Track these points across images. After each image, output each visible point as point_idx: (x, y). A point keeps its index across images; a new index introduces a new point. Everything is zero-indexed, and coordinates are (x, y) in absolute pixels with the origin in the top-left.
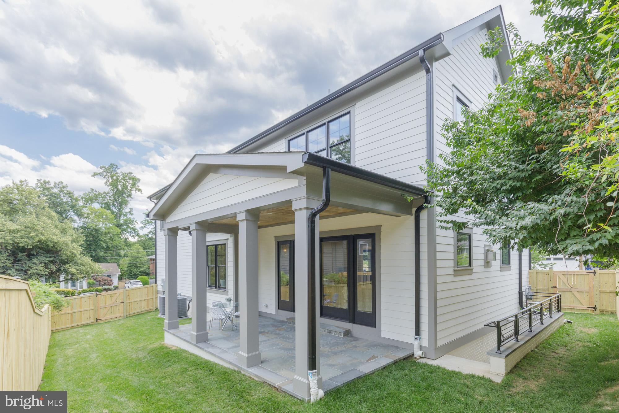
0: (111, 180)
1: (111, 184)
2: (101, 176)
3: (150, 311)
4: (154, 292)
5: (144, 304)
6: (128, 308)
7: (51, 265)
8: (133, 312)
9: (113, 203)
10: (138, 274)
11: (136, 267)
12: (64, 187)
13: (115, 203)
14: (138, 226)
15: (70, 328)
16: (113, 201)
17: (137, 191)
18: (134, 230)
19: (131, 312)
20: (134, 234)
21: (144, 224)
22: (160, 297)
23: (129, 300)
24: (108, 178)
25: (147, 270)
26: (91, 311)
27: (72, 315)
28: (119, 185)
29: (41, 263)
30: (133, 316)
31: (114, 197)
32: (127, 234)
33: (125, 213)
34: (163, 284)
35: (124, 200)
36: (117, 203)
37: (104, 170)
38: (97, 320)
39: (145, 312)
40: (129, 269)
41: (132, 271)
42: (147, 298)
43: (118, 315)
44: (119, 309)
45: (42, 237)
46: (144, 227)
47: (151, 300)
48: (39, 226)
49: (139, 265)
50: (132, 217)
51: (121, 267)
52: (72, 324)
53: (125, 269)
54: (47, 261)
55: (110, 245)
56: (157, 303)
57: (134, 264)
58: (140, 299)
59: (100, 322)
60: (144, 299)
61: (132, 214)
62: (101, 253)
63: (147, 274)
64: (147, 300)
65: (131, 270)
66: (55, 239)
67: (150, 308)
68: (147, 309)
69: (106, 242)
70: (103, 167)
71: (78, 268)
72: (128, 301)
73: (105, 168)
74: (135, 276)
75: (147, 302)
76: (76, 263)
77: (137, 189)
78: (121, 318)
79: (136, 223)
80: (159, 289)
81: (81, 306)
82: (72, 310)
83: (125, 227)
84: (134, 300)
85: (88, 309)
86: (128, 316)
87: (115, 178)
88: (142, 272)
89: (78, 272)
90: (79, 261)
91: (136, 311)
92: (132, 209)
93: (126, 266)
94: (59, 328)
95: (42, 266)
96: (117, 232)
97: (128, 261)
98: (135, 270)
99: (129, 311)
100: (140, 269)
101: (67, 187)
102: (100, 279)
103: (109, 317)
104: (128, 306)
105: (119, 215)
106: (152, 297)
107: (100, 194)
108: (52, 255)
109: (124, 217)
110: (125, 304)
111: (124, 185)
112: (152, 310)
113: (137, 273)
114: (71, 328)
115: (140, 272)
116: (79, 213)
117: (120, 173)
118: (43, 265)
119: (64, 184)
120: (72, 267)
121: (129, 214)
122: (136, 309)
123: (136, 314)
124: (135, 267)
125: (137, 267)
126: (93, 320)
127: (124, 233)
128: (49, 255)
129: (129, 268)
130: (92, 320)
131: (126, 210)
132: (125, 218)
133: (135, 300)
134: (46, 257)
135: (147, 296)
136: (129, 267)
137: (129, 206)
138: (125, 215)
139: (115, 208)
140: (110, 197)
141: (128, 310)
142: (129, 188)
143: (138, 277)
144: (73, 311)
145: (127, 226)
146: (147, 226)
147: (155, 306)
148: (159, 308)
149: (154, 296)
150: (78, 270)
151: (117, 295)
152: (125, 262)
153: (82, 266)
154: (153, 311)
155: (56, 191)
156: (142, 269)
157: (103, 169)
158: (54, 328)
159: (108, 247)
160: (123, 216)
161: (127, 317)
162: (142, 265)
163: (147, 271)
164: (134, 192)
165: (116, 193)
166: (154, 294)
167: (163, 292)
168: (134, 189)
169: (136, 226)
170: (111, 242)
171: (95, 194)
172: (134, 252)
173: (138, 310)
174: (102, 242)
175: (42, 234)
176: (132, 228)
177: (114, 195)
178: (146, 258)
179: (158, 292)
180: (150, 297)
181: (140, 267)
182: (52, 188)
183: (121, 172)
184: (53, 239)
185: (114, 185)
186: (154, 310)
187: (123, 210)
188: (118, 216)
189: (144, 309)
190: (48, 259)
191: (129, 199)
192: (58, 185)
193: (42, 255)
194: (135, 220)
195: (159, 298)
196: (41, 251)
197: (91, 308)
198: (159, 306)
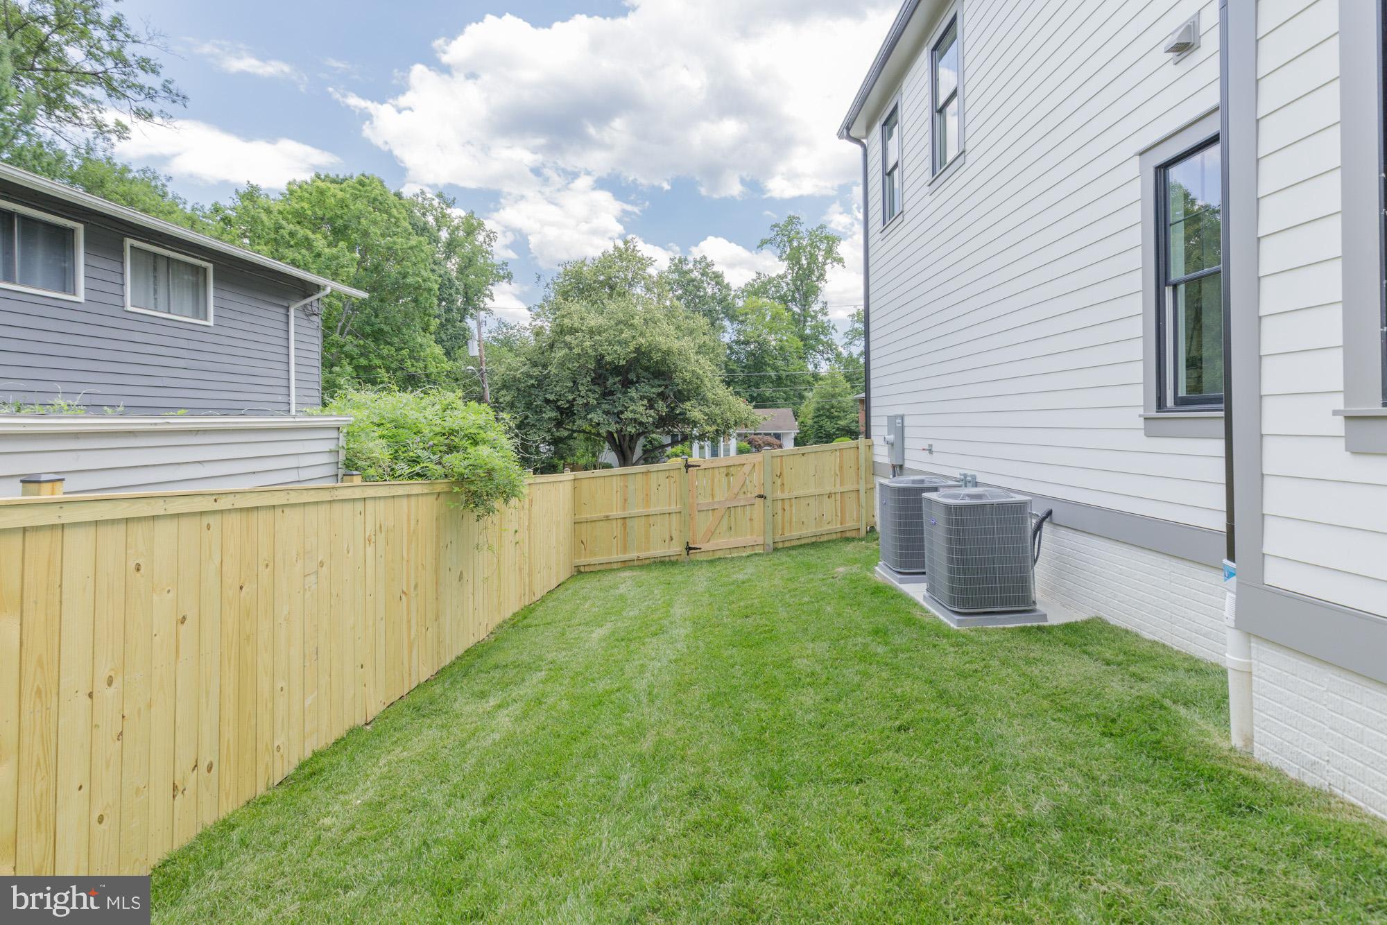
0: (788, 250)
1: (789, 258)
2: (772, 243)
3: (848, 535)
4: (863, 469)
5: (829, 507)
6: (779, 517)
7: (660, 402)
8: (796, 534)
9: (793, 296)
10: (834, 434)
11: (831, 417)
12: (708, 265)
13: (797, 296)
14: (838, 339)
15: (619, 565)
16: (793, 292)
17: (835, 264)
18: (830, 346)
19: (787, 534)
20: (829, 355)
21: (850, 337)
22: (881, 485)
23: (783, 491)
24: (784, 246)
25: (854, 424)
26: (674, 517)
27: (624, 525)
28: (803, 258)
29: (642, 398)
30: (793, 548)
31: (795, 285)
32: (818, 356)
33: (813, 314)
34: (891, 438)
35: (812, 287)
36: (799, 294)
37: (777, 231)
38: (689, 549)
39: (834, 537)
40: (815, 422)
41: (821, 427)
42: (839, 489)
43: (749, 539)
44: (751, 519)
45: (642, 340)
46: (851, 343)
47: (854, 495)
48: (638, 317)
49: (836, 414)
50: (825, 319)
51: (800, 419)
52: (625, 553)
53: (810, 422)
54: (654, 393)
55: (784, 374)
56: (873, 508)
57: (826, 412)
58: (813, 490)
59: (700, 557)
60: (828, 488)
61: (826, 314)
62: (768, 391)
63: (853, 434)
64: (838, 496)
65: (821, 423)
66: (663, 342)
67: (850, 524)
68: (839, 527)
69: (775, 368)
70: (775, 226)
71: (706, 410)
72: (779, 495)
73: (780, 228)
74: (829, 438)
75: (838, 503)
76: (703, 400)
77: (834, 260)
78: (759, 550)
79: (833, 332)
80: (878, 459)
81: (647, 500)
82: (624, 509)
83: (813, 342)
84: (795, 494)
85: (666, 509)
86: (780, 545)
87: (795, 244)
88: (843, 430)
89: (706, 418)
90: (709, 395)
91: (804, 532)
92: (826, 303)
93: (810, 416)
94: (593, 560)
95: (643, 405)
96: (795, 346)
97: (814, 405)
98: (828, 425)
99: (783, 529)
100: (839, 422)
101: (713, 265)
102: (760, 442)
103: (721, 542)
104: (780, 512)
105: (802, 318)
106: (854, 487)
107: (770, 281)
108: (661, 382)
109: (811, 322)
110: (768, 502)
111: (811, 255)
112: (854, 534)
113: (832, 432)
114: (623, 565)
115: (838, 429)
116: (731, 312)
117: (804, 231)
118: (645, 402)
119: (709, 260)
120: (695, 408)
121: (820, 314)
122: (803, 524)
123: (803, 542)
124: (828, 417)
125: (833, 418)
126: (679, 549)
127: (811, 354)
128: (657, 382)
129: (816, 420)
130: (676, 549)
131: (816, 307)
132: (814, 322)
133: (801, 493)
134: (653, 387)
135: (838, 481)
136: (817, 417)
137: (820, 298)
138: (814, 317)
139: (796, 305)
140: (788, 284)
141: (780, 527)
142: (820, 259)
143: (834, 440)
144: (626, 514)
145: (817, 339)
146: (856, 342)
147: (864, 523)
148: (878, 528)
149: (862, 482)
150: (707, 415)
151: (747, 469)
152: (808, 408)
153: (713, 406)
154: (861, 540)
155: (696, 274)
156: (842, 423)
157: (776, 229)
158: (583, 561)
159: (779, 378)
160: (809, 319)
161: (775, 549)
162: (842, 414)
163: (853, 427)
164: (830, 266)
165: (797, 273)
166: (863, 477)
167: (894, 466)
168: (829, 261)
169: (833, 337)
170: (785, 368)
171: (763, 282)
172: (826, 384)
173: (809, 530)
174: (769, 369)
175: (642, 334)
176: (827, 343)
177: (794, 281)
178: (850, 398)
179: (873, 468)
180: (848, 487)
181: (839, 418)
182: (691, 271)
183: (807, 230)
184: (659, 343)
185: (794, 259)
186: (863, 532)
187: (810, 306)
188: (799, 321)
189: (829, 527)
190: (653, 390)
191: (820, 285)
192: (700, 263)
193: (646, 381)
194: (831, 325)
195: (878, 487)
196: (645, 374)
197: (674, 508)
198: (878, 519)
